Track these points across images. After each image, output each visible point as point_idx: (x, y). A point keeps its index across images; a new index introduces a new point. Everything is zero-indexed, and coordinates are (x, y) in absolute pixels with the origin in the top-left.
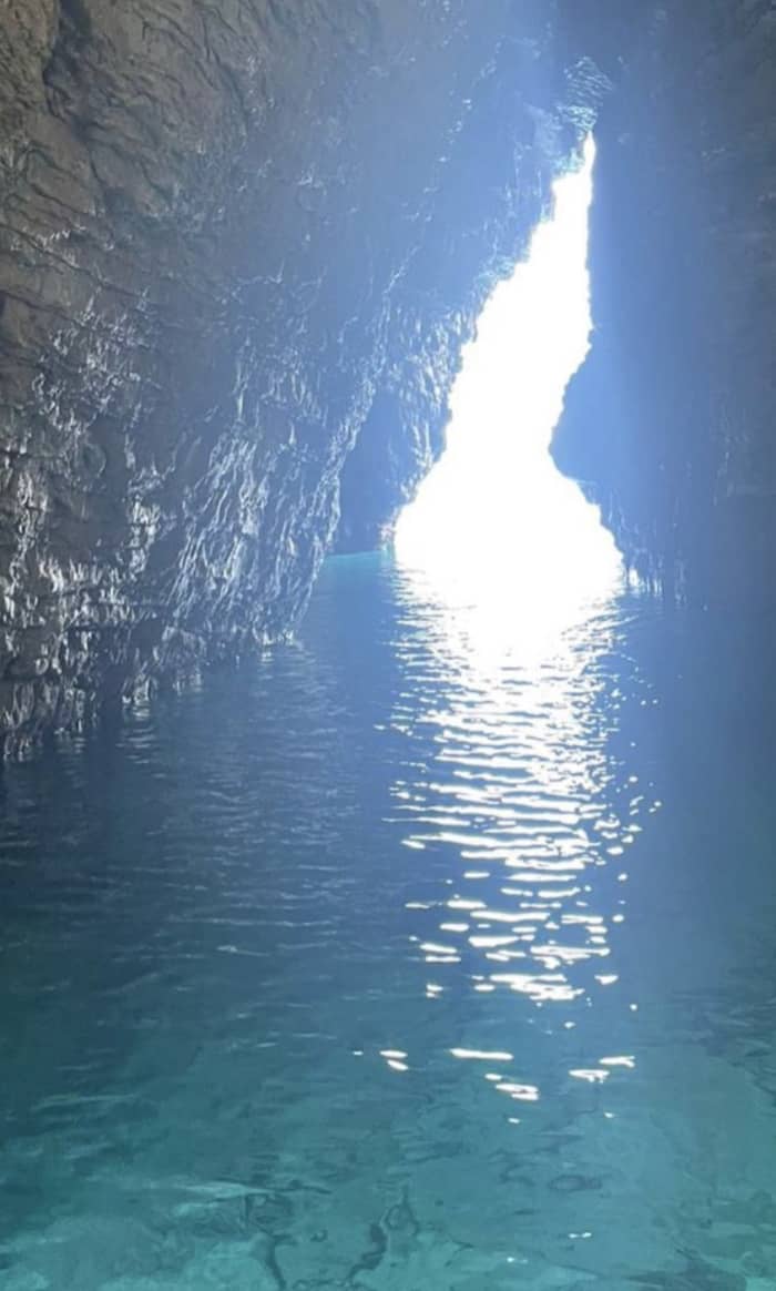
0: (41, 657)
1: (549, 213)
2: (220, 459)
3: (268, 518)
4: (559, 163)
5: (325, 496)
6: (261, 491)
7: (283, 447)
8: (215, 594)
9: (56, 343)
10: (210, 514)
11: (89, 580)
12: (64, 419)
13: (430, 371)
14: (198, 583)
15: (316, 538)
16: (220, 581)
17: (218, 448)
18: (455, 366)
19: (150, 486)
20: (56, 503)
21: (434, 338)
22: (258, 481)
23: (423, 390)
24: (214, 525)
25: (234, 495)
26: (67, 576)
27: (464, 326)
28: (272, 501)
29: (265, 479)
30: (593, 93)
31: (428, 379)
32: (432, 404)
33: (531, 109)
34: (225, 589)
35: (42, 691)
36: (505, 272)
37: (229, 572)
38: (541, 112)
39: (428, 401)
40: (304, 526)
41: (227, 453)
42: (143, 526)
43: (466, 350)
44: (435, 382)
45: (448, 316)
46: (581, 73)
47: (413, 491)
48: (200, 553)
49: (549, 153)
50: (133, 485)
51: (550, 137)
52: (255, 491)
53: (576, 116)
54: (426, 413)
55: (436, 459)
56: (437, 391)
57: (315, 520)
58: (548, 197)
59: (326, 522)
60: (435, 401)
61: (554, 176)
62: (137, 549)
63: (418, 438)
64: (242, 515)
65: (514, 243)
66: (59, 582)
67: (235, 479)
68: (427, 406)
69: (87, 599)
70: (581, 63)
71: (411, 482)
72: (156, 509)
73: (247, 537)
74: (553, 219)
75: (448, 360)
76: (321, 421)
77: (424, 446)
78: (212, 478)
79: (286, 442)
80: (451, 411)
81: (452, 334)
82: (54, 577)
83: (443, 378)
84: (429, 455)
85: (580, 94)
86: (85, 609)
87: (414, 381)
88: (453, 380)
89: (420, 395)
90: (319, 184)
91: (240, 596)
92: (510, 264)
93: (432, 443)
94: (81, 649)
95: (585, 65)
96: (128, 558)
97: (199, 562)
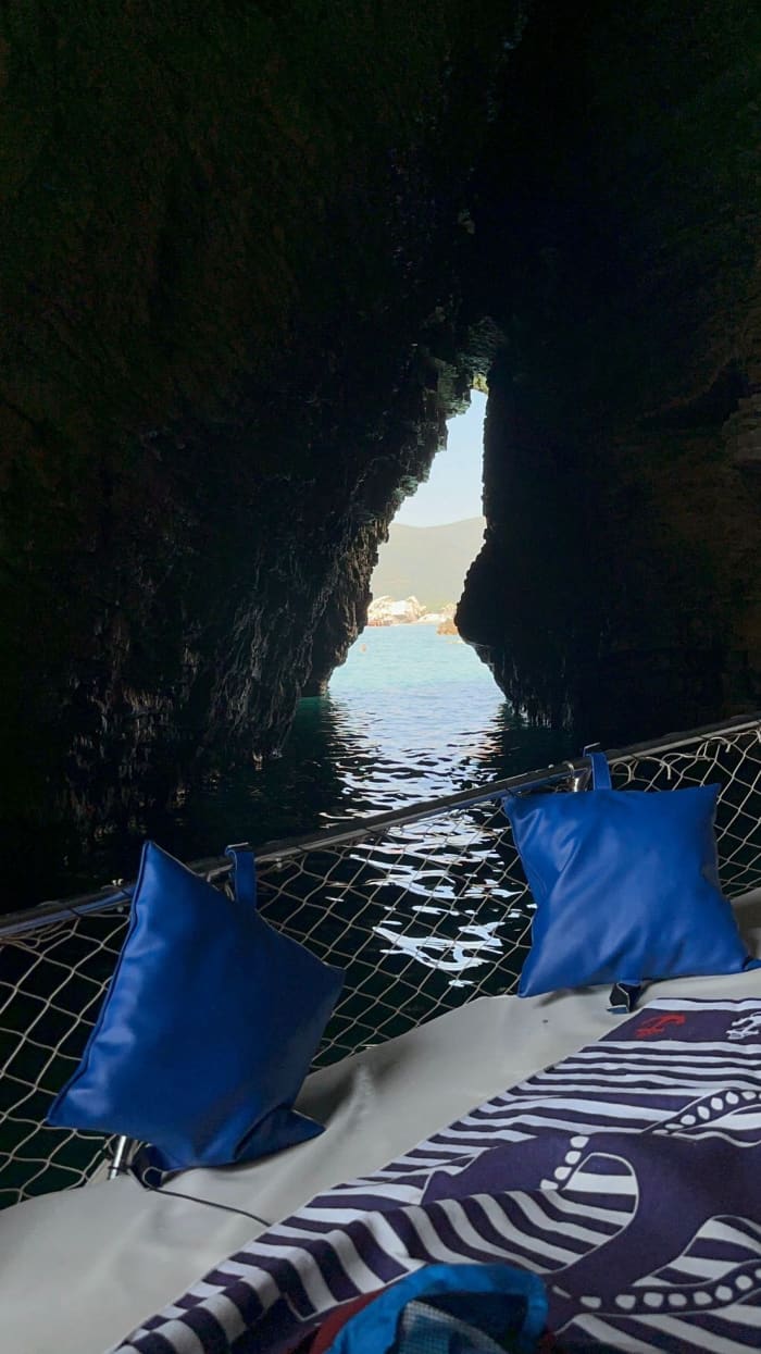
0: (123, 764)
1: (443, 443)
2: (241, 617)
3: (268, 664)
4: (453, 404)
5: (304, 650)
6: (265, 644)
7: (281, 611)
8: (232, 721)
9: (146, 519)
10: (232, 659)
11: (154, 707)
12: (145, 580)
13: (356, 564)
14: (221, 713)
15: (297, 683)
16: (235, 713)
17: (240, 609)
18: (374, 559)
19: (196, 636)
20: (135, 647)
21: (360, 538)
22: (264, 636)
23: (352, 578)
24: (234, 670)
25: (248, 648)
26: (141, 702)
27: (379, 530)
28: (271, 653)
29: (268, 635)
30: (490, 345)
31: (355, 570)
32: (358, 589)
33: (437, 360)
34: (238, 718)
35: (120, 791)
36: (410, 489)
37: (241, 706)
38: (444, 363)
39: (354, 586)
40: (291, 673)
41: (246, 613)
42: (190, 667)
43: (381, 548)
44: (360, 572)
45: (370, 522)
46: (482, 330)
47: (344, 655)
48: (224, 690)
49: (446, 396)
50: (185, 635)
51: (448, 384)
52: (261, 644)
53: (475, 365)
54: (353, 595)
55: (360, 631)
56: (362, 579)
57: (298, 670)
58: (443, 431)
59: (304, 671)
60: (360, 587)
61: (448, 415)
62: (185, 684)
63: (348, 615)
64: (252, 661)
65: (417, 466)
66: (136, 706)
67: (249, 633)
68: (355, 589)
69: (152, 722)
70: (482, 322)
71: (342, 648)
72: (197, 654)
73: (253, 679)
74: (446, 448)
75: (368, 556)
76: (306, 591)
77: (352, 621)
78: (235, 632)
79: (283, 607)
80: (371, 594)
81: (371, 536)
82: (133, 704)
83: (365, 569)
84: (356, 629)
85: (480, 346)
86: (150, 728)
87: (345, 571)
88: (371, 571)
89: (348, 582)
90: (318, 405)
91: (247, 726)
92: (416, 482)
93: (357, 620)
94: (144, 760)
95: (487, 322)
96: (179, 691)
97: (223, 697)
